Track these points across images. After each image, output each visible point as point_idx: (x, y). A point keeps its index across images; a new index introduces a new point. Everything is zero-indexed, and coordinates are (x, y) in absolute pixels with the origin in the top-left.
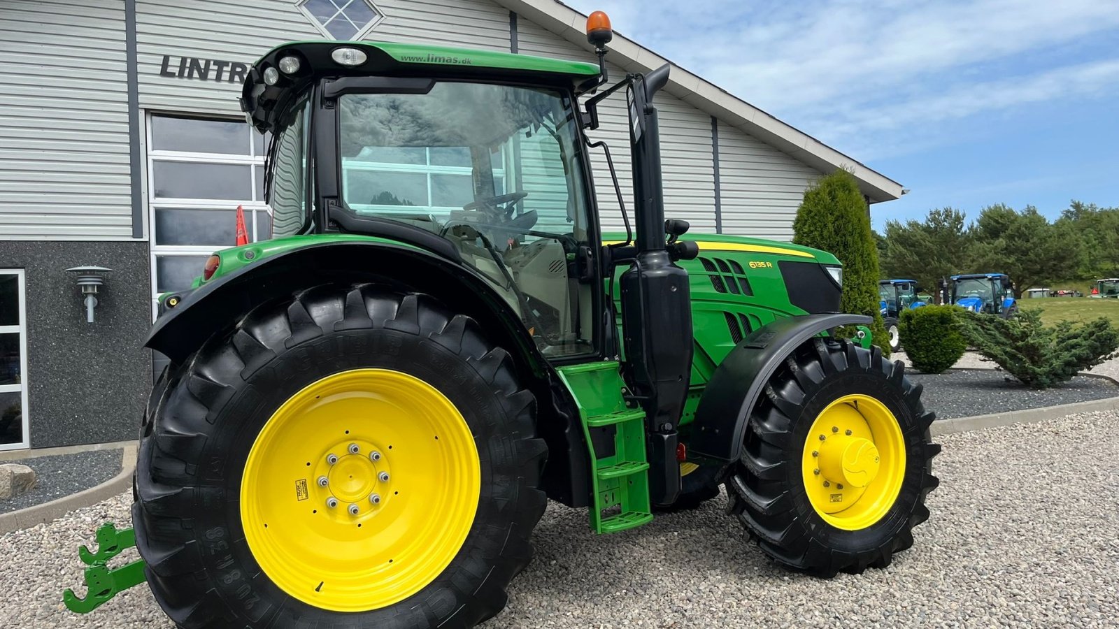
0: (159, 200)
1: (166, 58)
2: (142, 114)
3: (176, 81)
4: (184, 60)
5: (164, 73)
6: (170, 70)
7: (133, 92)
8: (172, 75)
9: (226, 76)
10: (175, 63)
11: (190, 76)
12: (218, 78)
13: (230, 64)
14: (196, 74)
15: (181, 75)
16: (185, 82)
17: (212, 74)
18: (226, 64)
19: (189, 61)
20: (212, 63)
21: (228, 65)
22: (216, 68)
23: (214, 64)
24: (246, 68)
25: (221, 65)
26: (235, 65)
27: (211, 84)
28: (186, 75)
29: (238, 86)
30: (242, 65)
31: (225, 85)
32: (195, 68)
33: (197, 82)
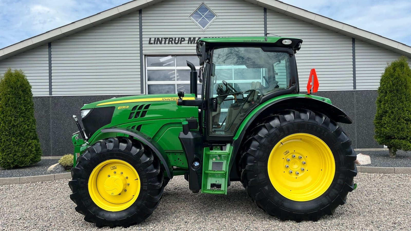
0: (149, 82)
1: (150, 39)
2: (144, 56)
3: (153, 45)
4: (155, 38)
5: (150, 43)
6: (151, 42)
7: (141, 50)
8: (152, 44)
9: (167, 42)
10: (153, 39)
12: (165, 43)
13: (168, 38)
14: (158, 43)
15: (154, 43)
16: (156, 45)
17: (163, 42)
18: (167, 38)
19: (157, 39)
20: (163, 38)
21: (168, 39)
22: (164, 40)
23: (164, 39)
24: (173, 39)
25: (166, 39)
26: (170, 38)
27: (163, 45)
28: (156, 43)
29: (171, 45)
30: (172, 38)
31: (167, 45)
32: (158, 41)
33: (159, 45)
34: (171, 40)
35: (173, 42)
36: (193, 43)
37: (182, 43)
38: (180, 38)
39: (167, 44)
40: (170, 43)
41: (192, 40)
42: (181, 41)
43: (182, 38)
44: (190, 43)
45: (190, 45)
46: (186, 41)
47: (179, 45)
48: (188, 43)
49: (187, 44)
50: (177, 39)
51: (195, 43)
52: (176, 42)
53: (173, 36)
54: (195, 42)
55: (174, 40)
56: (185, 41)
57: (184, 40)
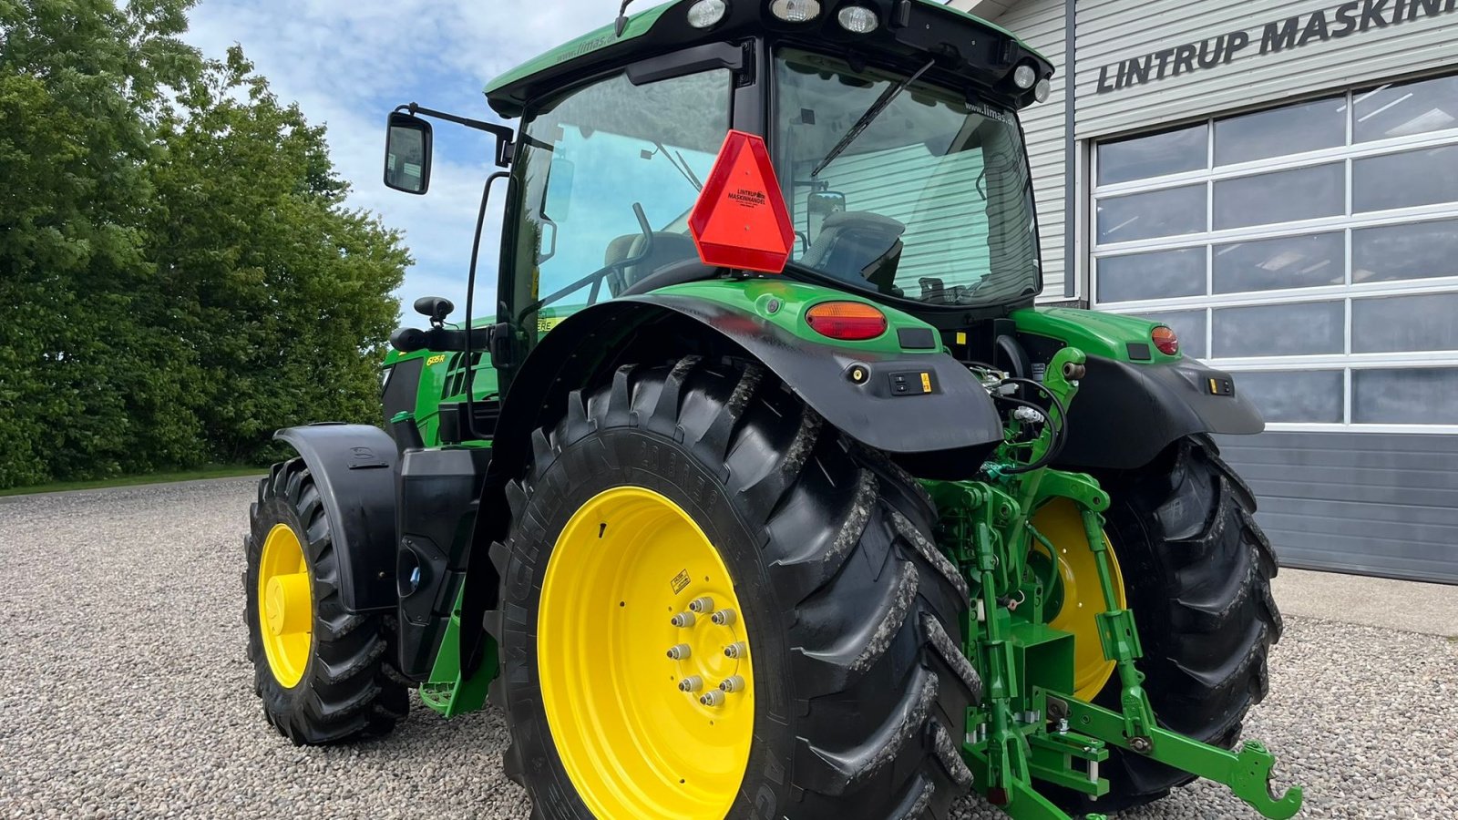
0: (1101, 247)
1: (1104, 69)
3: (1115, 95)
4: (1122, 64)
5: (1102, 89)
6: (1108, 83)
7: (1071, 124)
8: (1110, 89)
9: (1169, 69)
10: (1113, 71)
11: (1129, 84)
12: (1160, 76)
13: (1175, 51)
14: (1135, 79)
15: (1119, 86)
16: (1125, 92)
17: (1153, 73)
18: (1170, 52)
19: (1127, 64)
20: (1154, 56)
21: (1172, 54)
22: (1158, 62)
23: (1156, 58)
24: (1194, 49)
25: (1162, 56)
26: (1181, 49)
27: (1154, 85)
28: (1124, 84)
29: (1185, 77)
30: (1190, 47)
31: (1170, 81)
32: (1134, 72)
33: (1138, 89)
34: (1185, 57)
35: (1195, 63)
36: (1284, 44)
37: (1235, 55)
38: (1226, 38)
39: (1172, 78)
40: (1183, 67)
41: (1279, 32)
42: (1232, 48)
43: (1233, 36)
44: (1270, 48)
45: (1272, 57)
46: (1254, 45)
47: (1221, 68)
48: (1263, 51)
49: (1259, 57)
50: (1212, 46)
51: (1296, 42)
52: (1209, 58)
53: (1193, 38)
54: (1294, 40)
55: (1198, 53)
56: (1249, 47)
57: (1245, 42)
